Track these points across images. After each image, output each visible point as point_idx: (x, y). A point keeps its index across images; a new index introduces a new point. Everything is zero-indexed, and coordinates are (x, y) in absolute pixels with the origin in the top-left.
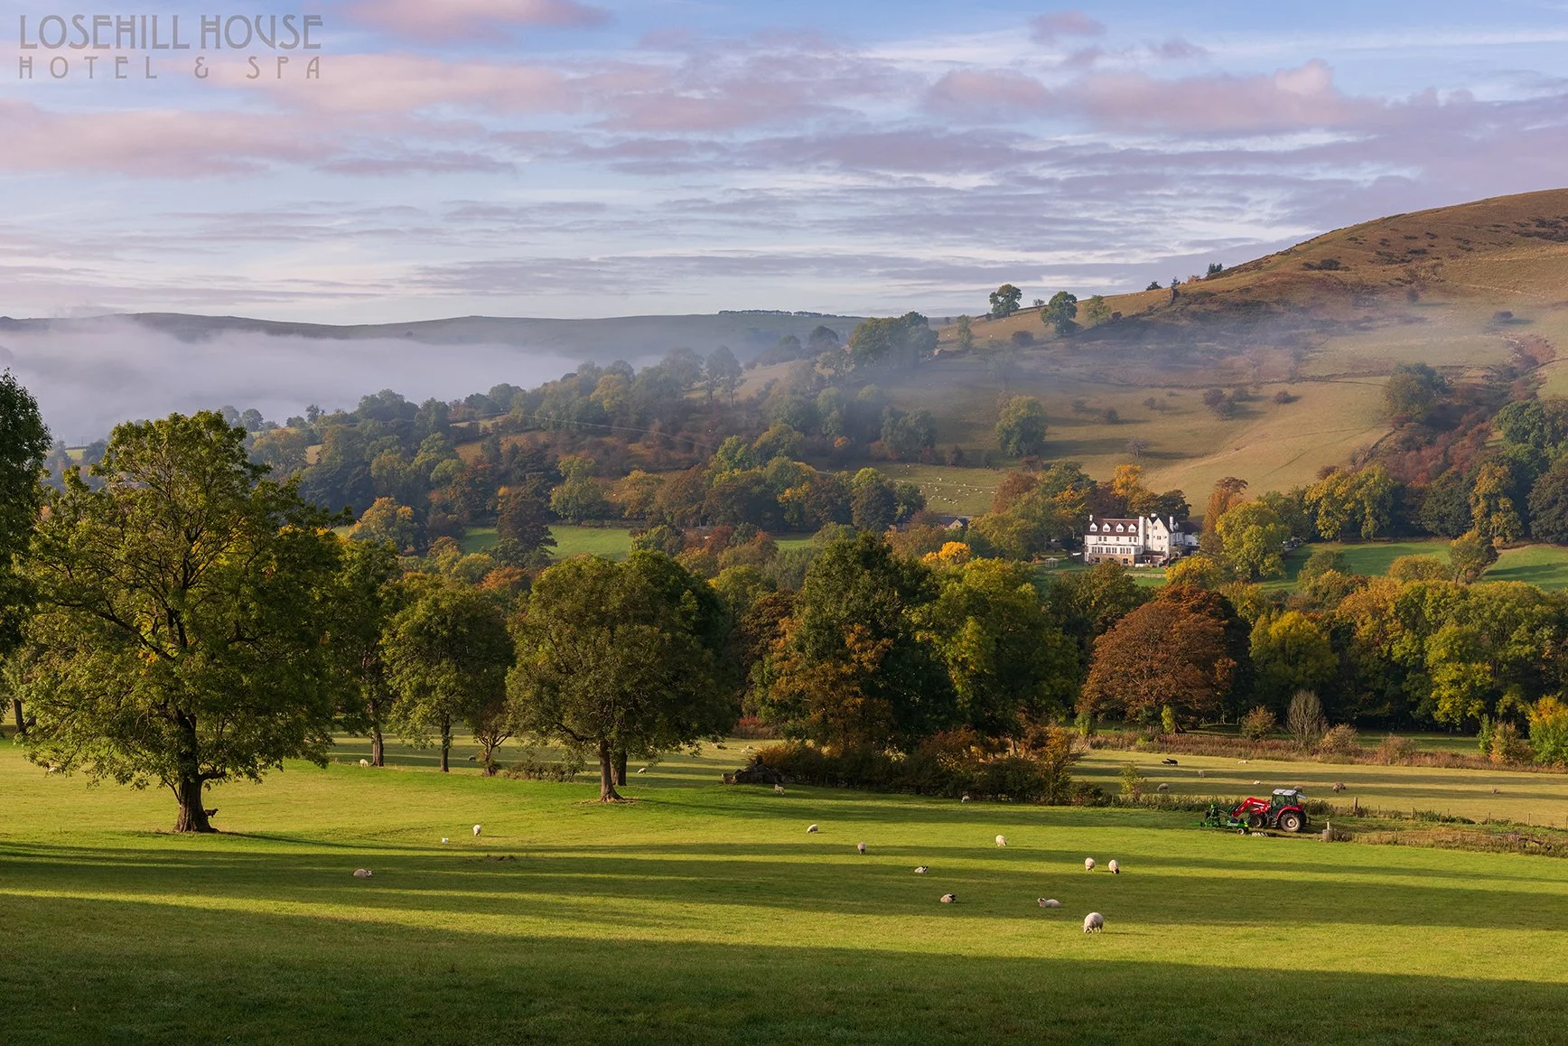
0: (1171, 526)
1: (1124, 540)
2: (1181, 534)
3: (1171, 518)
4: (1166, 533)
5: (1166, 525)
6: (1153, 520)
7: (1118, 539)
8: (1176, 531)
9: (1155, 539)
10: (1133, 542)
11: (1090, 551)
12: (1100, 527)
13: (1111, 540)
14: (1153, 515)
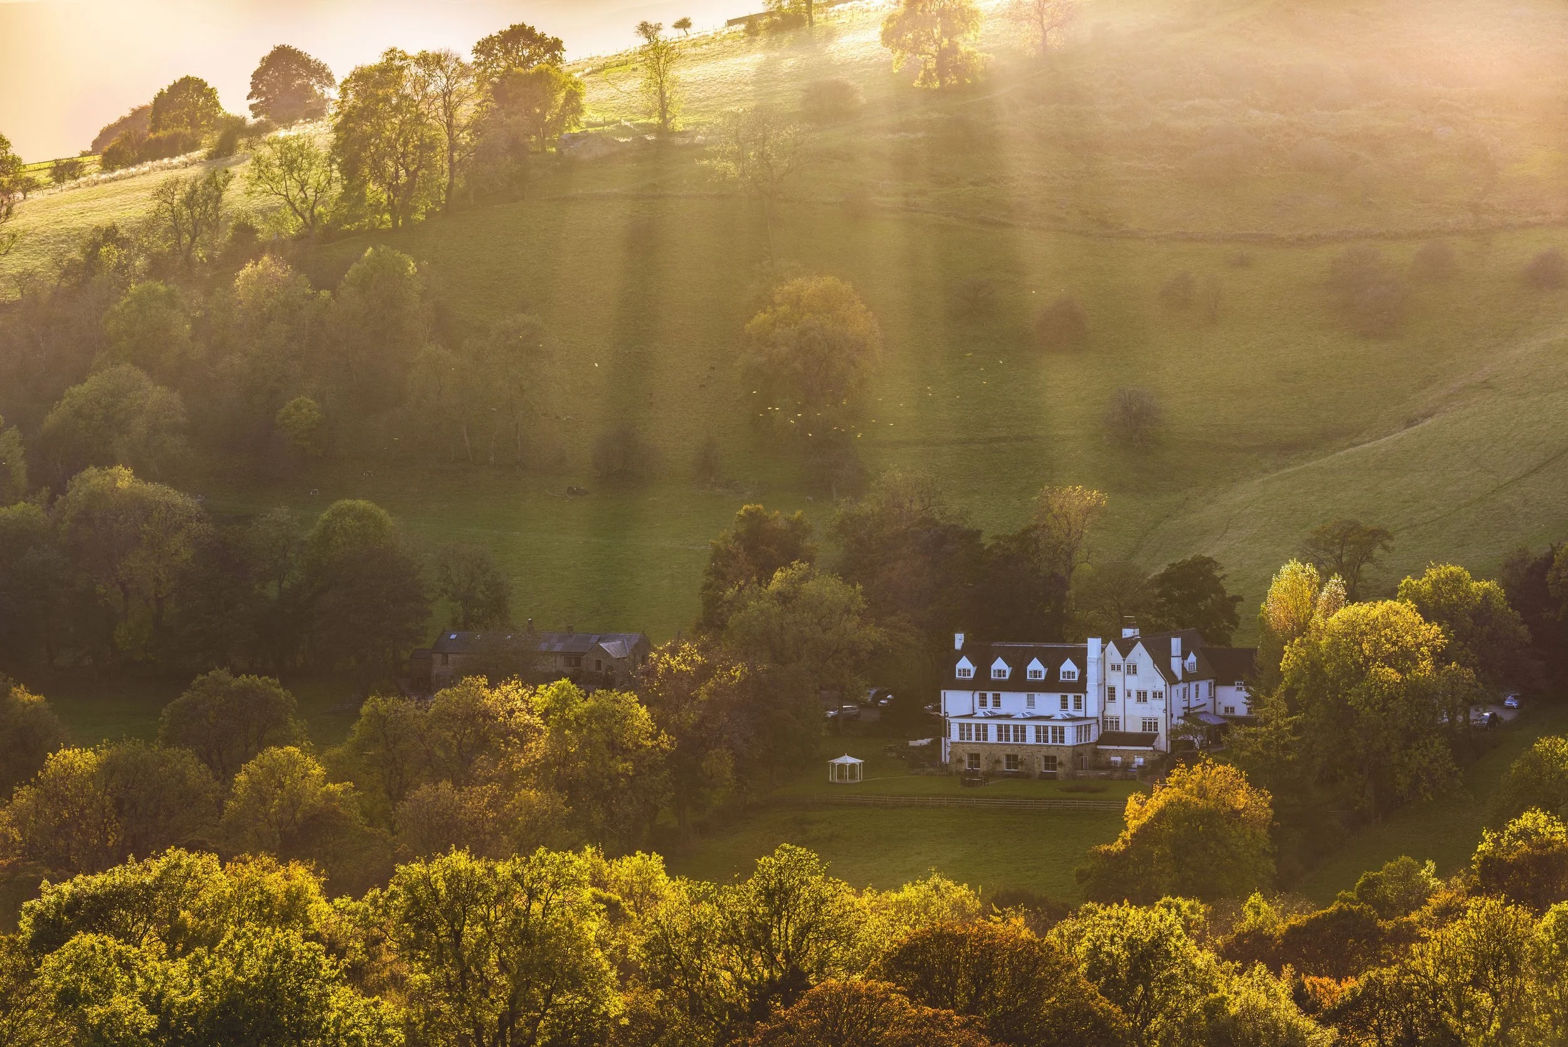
0: (1176, 665)
1: (1048, 703)
2: (1204, 686)
3: (1176, 643)
4: (1160, 684)
5: (1162, 661)
6: (1125, 648)
7: (1031, 703)
8: (1188, 677)
9: (1132, 702)
10: (1071, 710)
11: (955, 736)
12: (983, 666)
13: (1014, 703)
14: (1128, 633)
